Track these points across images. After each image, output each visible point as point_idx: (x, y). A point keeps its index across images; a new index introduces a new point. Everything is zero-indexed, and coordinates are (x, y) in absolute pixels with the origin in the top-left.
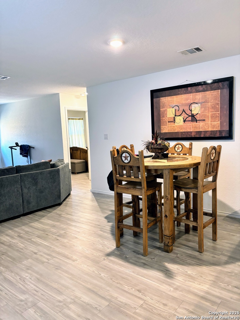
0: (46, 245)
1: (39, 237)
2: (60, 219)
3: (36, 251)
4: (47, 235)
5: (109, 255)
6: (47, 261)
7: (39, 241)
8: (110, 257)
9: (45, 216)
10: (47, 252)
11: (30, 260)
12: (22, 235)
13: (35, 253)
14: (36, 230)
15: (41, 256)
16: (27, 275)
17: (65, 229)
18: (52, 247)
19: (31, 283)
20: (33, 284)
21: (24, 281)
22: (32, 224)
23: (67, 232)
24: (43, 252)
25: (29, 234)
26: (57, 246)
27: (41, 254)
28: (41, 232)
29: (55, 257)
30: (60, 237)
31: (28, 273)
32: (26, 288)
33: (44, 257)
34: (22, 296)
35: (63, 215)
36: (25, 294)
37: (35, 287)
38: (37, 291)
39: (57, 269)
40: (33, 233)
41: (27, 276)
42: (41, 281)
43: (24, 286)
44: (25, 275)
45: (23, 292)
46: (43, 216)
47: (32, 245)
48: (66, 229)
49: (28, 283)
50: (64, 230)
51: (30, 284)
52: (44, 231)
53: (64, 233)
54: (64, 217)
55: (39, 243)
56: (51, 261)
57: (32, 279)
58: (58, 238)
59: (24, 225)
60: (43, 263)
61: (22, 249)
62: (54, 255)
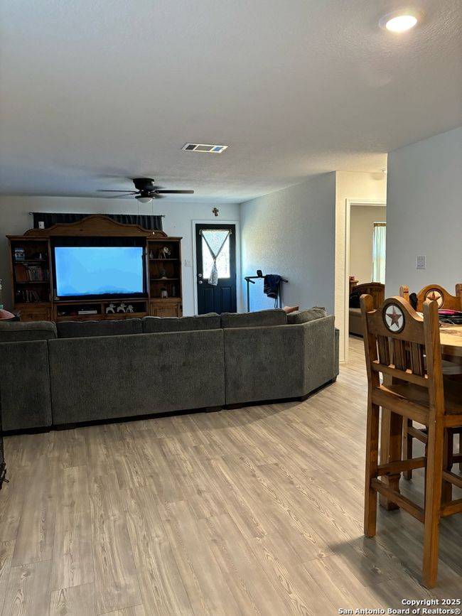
0: (227, 481)
1: (225, 460)
2: (286, 431)
3: (203, 488)
4: (242, 459)
5: (337, 549)
6: (208, 515)
7: (221, 467)
8: (335, 556)
9: (262, 418)
10: (220, 495)
11: (182, 503)
12: (202, 446)
13: (200, 492)
14: (230, 444)
15: (206, 501)
16: (160, 533)
17: (282, 456)
18: (236, 488)
19: (155, 553)
20: (156, 558)
21: (147, 544)
22: (232, 429)
23: (281, 465)
24: (214, 495)
25: (213, 449)
26: (244, 490)
27: (208, 496)
28: (235, 449)
29: (226, 513)
30: (261, 471)
31: (164, 531)
32: (141, 562)
33: (209, 506)
34: (123, 576)
35: (294, 424)
36: (131, 573)
37: (155, 566)
38: (152, 577)
39: (215, 541)
40: (223, 448)
41: (157, 536)
42: (174, 557)
43: (140, 556)
44: (157, 532)
45: (131, 569)
46: (258, 417)
47: (205, 472)
48: (284, 457)
49: (150, 553)
50: (279, 459)
51: (152, 556)
52: (242, 448)
53: (276, 464)
54: (295, 429)
55: (218, 473)
56: (215, 520)
57: (163, 546)
58: (258, 473)
59: (216, 428)
60: (200, 516)
61: (185, 476)
62: (229, 507)
